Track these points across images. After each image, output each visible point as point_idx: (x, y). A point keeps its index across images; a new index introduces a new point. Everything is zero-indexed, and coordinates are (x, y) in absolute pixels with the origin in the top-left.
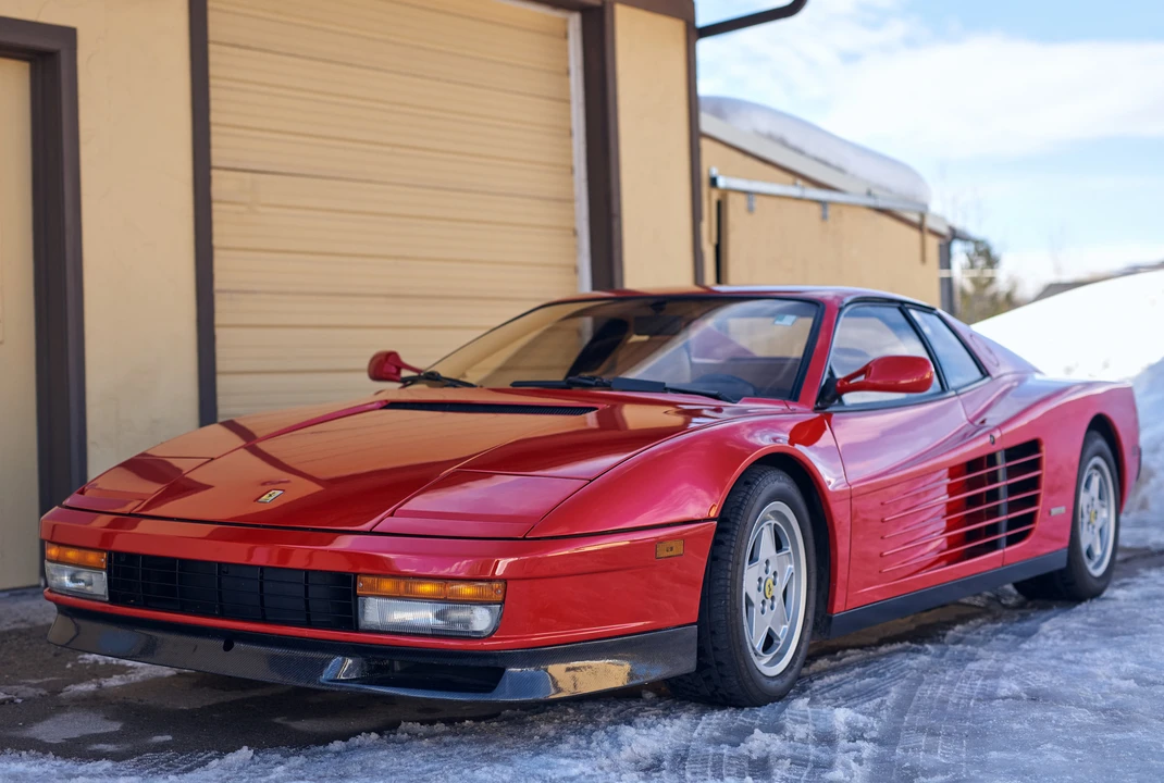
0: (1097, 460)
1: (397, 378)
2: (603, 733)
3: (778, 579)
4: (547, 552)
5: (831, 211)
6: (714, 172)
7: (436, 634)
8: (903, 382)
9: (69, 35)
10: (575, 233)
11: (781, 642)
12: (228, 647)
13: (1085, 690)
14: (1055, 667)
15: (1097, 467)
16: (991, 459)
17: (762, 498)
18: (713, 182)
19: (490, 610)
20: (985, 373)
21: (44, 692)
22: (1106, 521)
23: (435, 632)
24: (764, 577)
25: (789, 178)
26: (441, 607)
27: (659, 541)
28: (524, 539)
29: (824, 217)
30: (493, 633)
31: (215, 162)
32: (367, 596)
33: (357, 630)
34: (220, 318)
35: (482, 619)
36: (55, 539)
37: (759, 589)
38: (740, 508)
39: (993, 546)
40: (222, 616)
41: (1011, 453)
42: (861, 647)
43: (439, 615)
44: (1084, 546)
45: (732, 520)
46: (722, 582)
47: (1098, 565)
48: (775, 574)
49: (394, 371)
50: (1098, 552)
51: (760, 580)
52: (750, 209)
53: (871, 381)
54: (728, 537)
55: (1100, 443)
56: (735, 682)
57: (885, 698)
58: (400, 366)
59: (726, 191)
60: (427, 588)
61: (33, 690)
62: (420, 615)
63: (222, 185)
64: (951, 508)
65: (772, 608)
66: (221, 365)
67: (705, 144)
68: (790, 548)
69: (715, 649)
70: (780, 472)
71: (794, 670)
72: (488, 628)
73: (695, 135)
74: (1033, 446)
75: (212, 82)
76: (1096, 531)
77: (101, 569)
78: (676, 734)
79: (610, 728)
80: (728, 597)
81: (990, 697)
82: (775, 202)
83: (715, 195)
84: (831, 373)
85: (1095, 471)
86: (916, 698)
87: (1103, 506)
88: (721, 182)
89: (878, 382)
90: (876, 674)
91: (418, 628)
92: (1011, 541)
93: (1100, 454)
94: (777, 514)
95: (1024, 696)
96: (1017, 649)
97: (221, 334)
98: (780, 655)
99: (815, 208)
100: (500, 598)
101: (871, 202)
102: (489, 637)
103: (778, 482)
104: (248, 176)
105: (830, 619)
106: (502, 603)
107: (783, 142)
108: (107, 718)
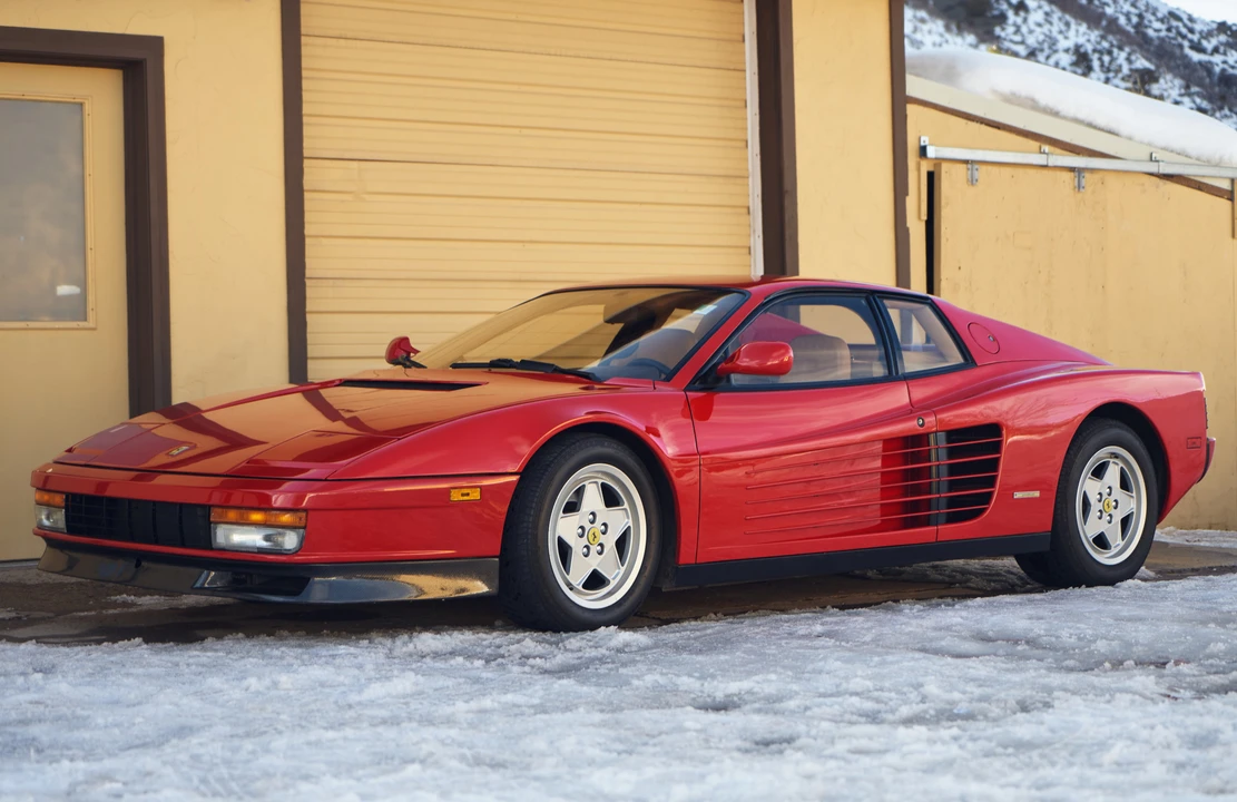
0: (1114, 449)
3: (609, 530)
5: (1089, 179)
6: (925, 140)
7: (261, 551)
9: (155, 44)
10: (749, 211)
11: (611, 583)
12: (137, 565)
15: (1114, 456)
18: (923, 151)
20: (970, 361)
22: (1134, 512)
24: (588, 526)
25: (1034, 144)
28: (326, 480)
29: (1078, 186)
30: (298, 550)
31: (307, 152)
32: (217, 523)
33: (212, 549)
35: (290, 541)
37: (580, 536)
40: (133, 540)
43: (267, 538)
44: (1089, 534)
47: (1117, 555)
48: (605, 525)
50: (1115, 541)
51: (582, 528)
52: (972, 181)
55: (1118, 431)
59: (939, 161)
60: (257, 516)
63: (314, 174)
65: (600, 554)
66: (311, 351)
67: (911, 109)
68: (626, 505)
73: (900, 101)
74: (989, 430)
75: (304, 74)
76: (1116, 520)
82: (1007, 171)
83: (925, 167)
85: (1111, 460)
87: (1130, 496)
88: (931, 152)
92: (952, 519)
93: (1118, 442)
94: (605, 475)
98: (610, 593)
99: (1068, 176)
100: (303, 524)
101: (1153, 168)
102: (296, 552)
103: (604, 447)
104: (355, 164)
105: (676, 570)
106: (305, 528)
107: (1034, 105)
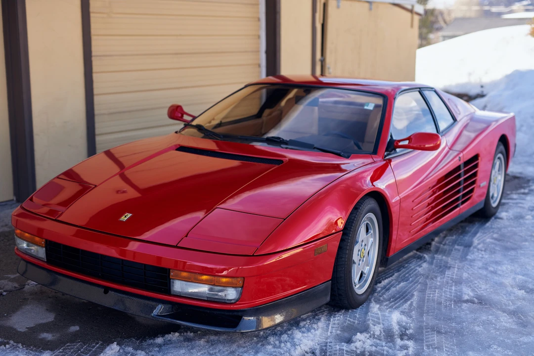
0: (500, 155)
1: (181, 119)
2: (286, 336)
3: (366, 247)
4: (265, 261)
5: (374, 6)
7: (209, 300)
8: (427, 146)
10: (259, 20)
11: (366, 276)
12: (106, 292)
13: (503, 299)
14: (486, 276)
15: (499, 158)
16: (458, 168)
17: (365, 211)
19: (236, 290)
20: (455, 119)
21: (17, 285)
22: (500, 181)
24: (361, 249)
26: (211, 287)
27: (317, 246)
28: (253, 255)
29: (370, 9)
30: (237, 301)
33: (170, 295)
34: (95, 68)
35: (231, 294)
37: (358, 255)
39: (456, 207)
40: (103, 278)
41: (466, 163)
43: (210, 291)
44: (491, 194)
45: (349, 229)
46: (343, 259)
47: (494, 202)
48: (365, 245)
49: (180, 115)
50: (495, 195)
51: (359, 250)
52: (338, 7)
53: (411, 145)
54: (347, 237)
55: (502, 148)
56: (346, 302)
57: (412, 300)
58: (183, 113)
60: (205, 277)
63: (95, 4)
65: (363, 261)
68: (372, 231)
69: (338, 289)
70: (372, 199)
71: (371, 288)
72: (235, 299)
74: (476, 157)
76: (496, 186)
77: (42, 246)
78: (321, 335)
80: (346, 266)
81: (459, 300)
82: (349, 2)
83: (323, 1)
84: (391, 136)
85: (499, 160)
86: (426, 301)
87: (499, 174)
89: (415, 146)
91: (200, 296)
93: (501, 153)
95: (476, 300)
96: (466, 259)
97: (95, 77)
99: (367, 5)
100: (241, 285)
101: (391, 1)
102: (235, 303)
105: (387, 259)
106: (242, 287)
108: (47, 310)
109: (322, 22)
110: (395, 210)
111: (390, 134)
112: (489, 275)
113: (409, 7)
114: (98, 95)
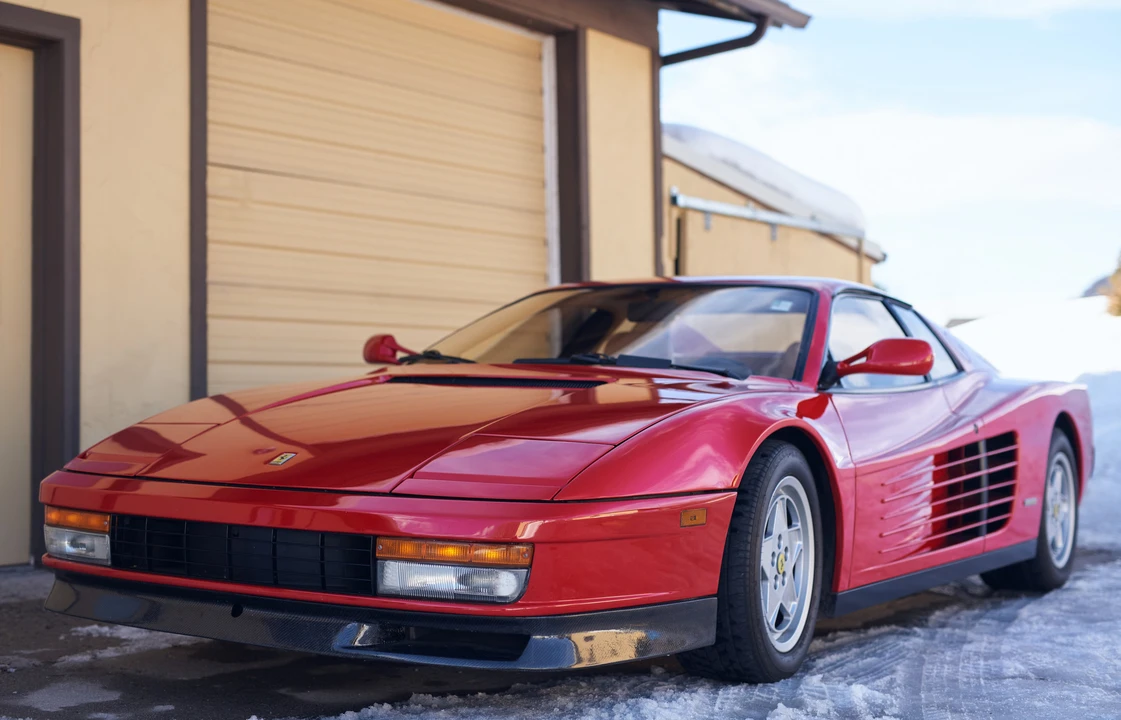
0: (1061, 456)
1: (391, 359)
2: (624, 706)
3: (788, 555)
4: (574, 514)
5: (780, 232)
6: (675, 191)
8: (904, 364)
9: (73, 25)
10: (546, 243)
11: (791, 619)
12: (236, 613)
13: (1092, 671)
14: (1051, 650)
15: (1060, 463)
16: (972, 449)
17: (779, 471)
18: (674, 200)
19: (515, 574)
20: (960, 369)
21: (37, 663)
22: (1067, 515)
23: (459, 598)
24: (777, 552)
25: (742, 200)
26: (464, 570)
27: (685, 508)
28: (552, 502)
29: (773, 238)
30: (519, 598)
31: (211, 158)
32: (386, 559)
33: (375, 594)
34: (213, 308)
35: (507, 584)
36: (56, 503)
37: (773, 564)
38: (758, 480)
39: (975, 533)
40: (231, 580)
41: (993, 443)
42: (849, 629)
43: (462, 580)
44: (1050, 537)
45: (750, 491)
46: (741, 554)
47: (1060, 557)
48: (786, 549)
49: (389, 352)
50: (1060, 544)
51: (773, 554)
52: (707, 228)
53: (872, 363)
54: (748, 509)
55: (1063, 440)
56: (751, 657)
57: (893, 676)
58: (395, 348)
59: (685, 210)
60: (451, 551)
61: (27, 660)
62: (442, 580)
63: (217, 181)
64: (936, 494)
65: (783, 583)
66: (212, 355)
67: (667, 165)
68: (799, 524)
69: (733, 623)
70: (794, 447)
71: (804, 647)
72: (514, 594)
73: (658, 156)
74: (1010, 438)
75: (211, 82)
76: (1058, 524)
77: (104, 532)
78: (697, 708)
79: (631, 701)
80: (748, 569)
81: (998, 677)
82: (728, 221)
83: (675, 213)
84: (830, 357)
85: (1058, 467)
86: (924, 677)
87: (1064, 501)
88: (682, 201)
89: (880, 364)
90: (874, 654)
91: (440, 593)
92: (992, 528)
93: (1063, 450)
94: (790, 490)
95: (1031, 674)
96: (1005, 633)
98: (790, 632)
99: (766, 230)
100: (527, 561)
101: (814, 226)
102: (514, 603)
103: (790, 457)
104: (240, 173)
105: (834, 598)
106: (529, 567)
107: (736, 167)
108: (105, 688)
109: (674, 254)
110: (845, 487)
111: (826, 353)
112: (1057, 647)
113: (853, 243)
114: (216, 362)
